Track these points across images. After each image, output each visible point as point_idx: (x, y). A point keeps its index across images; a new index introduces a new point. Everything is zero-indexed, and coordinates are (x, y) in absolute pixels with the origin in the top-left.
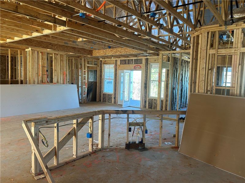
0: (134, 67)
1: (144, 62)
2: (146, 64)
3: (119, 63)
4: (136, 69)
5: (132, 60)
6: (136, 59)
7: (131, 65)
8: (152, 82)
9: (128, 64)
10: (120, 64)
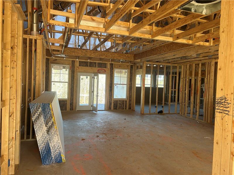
0: (98, 70)
1: (109, 66)
2: (110, 69)
3: (77, 64)
4: (99, 72)
5: (95, 63)
6: (99, 63)
7: (93, 68)
8: (116, 85)
9: (90, 66)
10: (79, 65)
